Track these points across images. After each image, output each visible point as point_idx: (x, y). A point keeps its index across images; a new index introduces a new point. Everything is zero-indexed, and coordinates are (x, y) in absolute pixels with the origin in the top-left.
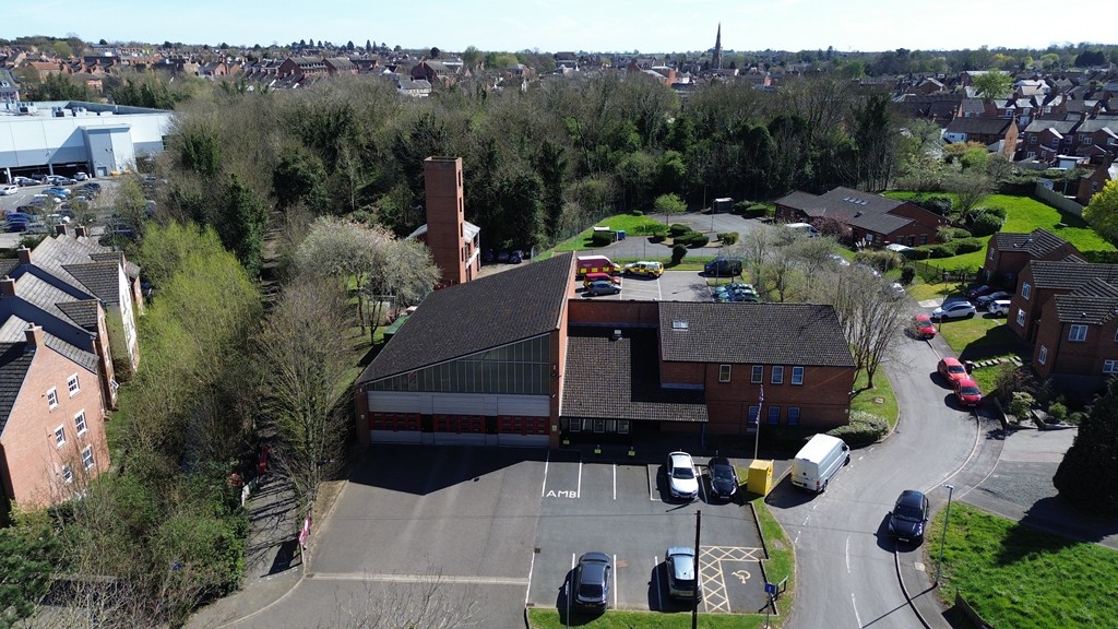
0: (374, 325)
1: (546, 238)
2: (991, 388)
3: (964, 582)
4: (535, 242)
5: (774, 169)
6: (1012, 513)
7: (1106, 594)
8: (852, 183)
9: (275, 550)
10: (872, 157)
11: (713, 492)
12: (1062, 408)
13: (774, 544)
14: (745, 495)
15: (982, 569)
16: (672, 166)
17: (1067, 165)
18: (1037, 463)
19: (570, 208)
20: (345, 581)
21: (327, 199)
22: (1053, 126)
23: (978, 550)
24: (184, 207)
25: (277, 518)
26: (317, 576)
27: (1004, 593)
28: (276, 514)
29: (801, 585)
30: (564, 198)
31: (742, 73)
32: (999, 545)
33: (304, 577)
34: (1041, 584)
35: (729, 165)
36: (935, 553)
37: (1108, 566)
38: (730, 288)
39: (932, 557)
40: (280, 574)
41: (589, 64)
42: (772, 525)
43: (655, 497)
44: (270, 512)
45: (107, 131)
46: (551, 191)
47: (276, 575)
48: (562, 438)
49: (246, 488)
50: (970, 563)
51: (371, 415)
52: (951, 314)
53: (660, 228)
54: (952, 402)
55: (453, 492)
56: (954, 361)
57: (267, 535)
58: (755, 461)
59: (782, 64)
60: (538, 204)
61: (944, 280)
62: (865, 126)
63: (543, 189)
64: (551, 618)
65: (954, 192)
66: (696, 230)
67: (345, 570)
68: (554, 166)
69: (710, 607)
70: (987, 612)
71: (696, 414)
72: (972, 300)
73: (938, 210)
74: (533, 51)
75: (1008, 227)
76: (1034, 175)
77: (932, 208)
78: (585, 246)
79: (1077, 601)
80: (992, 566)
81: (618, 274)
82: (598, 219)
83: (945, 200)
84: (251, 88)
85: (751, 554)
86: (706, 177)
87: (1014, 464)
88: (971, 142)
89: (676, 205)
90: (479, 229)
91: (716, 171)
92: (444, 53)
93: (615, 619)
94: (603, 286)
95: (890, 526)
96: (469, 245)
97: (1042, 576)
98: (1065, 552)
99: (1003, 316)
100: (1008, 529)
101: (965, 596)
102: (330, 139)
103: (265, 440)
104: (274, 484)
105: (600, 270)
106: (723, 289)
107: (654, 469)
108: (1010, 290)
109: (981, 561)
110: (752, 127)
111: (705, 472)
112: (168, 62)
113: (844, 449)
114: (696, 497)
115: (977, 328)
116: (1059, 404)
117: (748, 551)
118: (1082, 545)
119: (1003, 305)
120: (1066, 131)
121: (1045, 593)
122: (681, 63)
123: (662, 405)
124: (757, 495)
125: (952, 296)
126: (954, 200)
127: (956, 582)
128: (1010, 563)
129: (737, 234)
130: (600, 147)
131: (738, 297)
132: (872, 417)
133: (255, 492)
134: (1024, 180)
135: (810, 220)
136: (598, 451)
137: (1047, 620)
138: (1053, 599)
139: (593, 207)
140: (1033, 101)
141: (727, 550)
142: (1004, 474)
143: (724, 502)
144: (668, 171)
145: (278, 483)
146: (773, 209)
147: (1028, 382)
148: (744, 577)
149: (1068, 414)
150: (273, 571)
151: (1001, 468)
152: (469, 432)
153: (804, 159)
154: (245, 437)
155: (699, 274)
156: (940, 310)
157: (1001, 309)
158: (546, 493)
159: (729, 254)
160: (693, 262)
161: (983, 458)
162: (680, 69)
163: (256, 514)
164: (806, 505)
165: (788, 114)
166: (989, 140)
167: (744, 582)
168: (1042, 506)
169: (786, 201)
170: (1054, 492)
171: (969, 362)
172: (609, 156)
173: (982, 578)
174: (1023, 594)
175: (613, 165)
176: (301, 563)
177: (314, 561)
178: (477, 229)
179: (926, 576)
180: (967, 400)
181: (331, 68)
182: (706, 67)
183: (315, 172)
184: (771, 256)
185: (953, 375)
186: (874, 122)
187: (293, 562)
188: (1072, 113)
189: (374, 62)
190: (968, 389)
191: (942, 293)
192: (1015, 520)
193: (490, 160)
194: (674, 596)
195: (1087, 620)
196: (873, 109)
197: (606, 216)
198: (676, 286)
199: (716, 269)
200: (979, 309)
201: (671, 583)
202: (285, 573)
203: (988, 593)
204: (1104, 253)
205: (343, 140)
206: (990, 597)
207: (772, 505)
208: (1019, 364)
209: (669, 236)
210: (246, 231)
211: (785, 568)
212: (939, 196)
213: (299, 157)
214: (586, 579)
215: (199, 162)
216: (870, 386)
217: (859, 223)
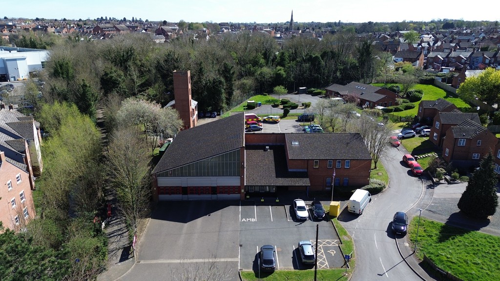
0: (154, 148)
1: (226, 106)
2: (426, 166)
3: (426, 250)
4: (222, 108)
5: (324, 74)
6: (442, 220)
7: (485, 252)
8: (358, 80)
9: (120, 252)
10: (366, 69)
11: (315, 216)
12: (457, 175)
13: (344, 238)
14: (329, 217)
15: (433, 244)
16: (280, 73)
17: (446, 71)
18: (449, 198)
19: (236, 93)
20: (156, 264)
21: (126, 90)
22: (439, 54)
23: (430, 236)
24: (59, 95)
25: (119, 237)
26: (142, 262)
27: (443, 254)
28: (119, 235)
29: (357, 255)
30: (234, 88)
31: (302, 32)
32: (439, 234)
33: (136, 263)
34: (458, 249)
35: (305, 73)
36: (412, 238)
37: (484, 240)
38: (310, 127)
39: (411, 240)
40: (124, 262)
41: (235, 28)
42: (342, 229)
43: (290, 220)
44: (115, 234)
45: (15, 60)
46: (229, 85)
47: (122, 263)
48: (246, 195)
49: (103, 224)
50: (428, 242)
51: (159, 188)
52: (405, 136)
53: (276, 101)
54: (411, 173)
55: (199, 221)
56: (409, 156)
57: (116, 244)
58: (332, 202)
59: (320, 28)
60: (223, 91)
61: (401, 121)
62: (362, 55)
63: (225, 84)
64: (251, 275)
65: (401, 83)
66: (292, 101)
67: (154, 259)
68: (229, 74)
69: (320, 267)
70: (437, 262)
71: (305, 182)
72: (414, 129)
73: (394, 91)
74: (210, 22)
75: (424, 98)
76: (433, 75)
77: (392, 90)
78: (244, 109)
79: (474, 256)
80: (437, 243)
81: (260, 121)
82: (248, 98)
83: (397, 87)
84: (82, 39)
85: (334, 243)
86: (295, 78)
87: (440, 199)
88: (405, 62)
89: (283, 90)
90: (197, 102)
91: (299, 75)
92: (169, 23)
93: (280, 274)
94: (255, 127)
95: (393, 228)
96: (193, 110)
97: (458, 246)
98: (466, 235)
99: (427, 136)
100: (441, 227)
101: (427, 256)
102: (124, 63)
103: (108, 201)
104: (116, 221)
105: (253, 120)
106: (307, 127)
107: (288, 207)
108: (430, 125)
109: (432, 241)
110: (314, 56)
111: (310, 208)
112: (40, 27)
113: (369, 195)
114: (308, 219)
115: (417, 142)
116: (456, 173)
117: (333, 241)
118: (473, 232)
119: (427, 131)
120: (444, 57)
121: (460, 253)
122: (276, 27)
123: (290, 179)
124: (334, 217)
125: (405, 128)
126: (401, 86)
127: (423, 250)
128: (444, 241)
129: (310, 103)
130: (248, 65)
131: (314, 130)
132: (379, 181)
133: (107, 225)
134: (429, 78)
135: (342, 96)
136: (262, 200)
137: (462, 265)
138: (464, 256)
139: (247, 92)
140: (429, 44)
141: (324, 241)
142: (436, 203)
143: (320, 221)
144: (278, 76)
145: (117, 220)
146: (324, 92)
147: (442, 164)
148: (333, 253)
149: (459, 177)
150: (121, 261)
151: (435, 201)
152: (204, 194)
153: (336, 70)
154: (99, 200)
155: (296, 121)
156: (401, 134)
157: (426, 133)
158: (241, 220)
159: (309, 111)
160: (293, 115)
161: (426, 197)
162: (276, 30)
163: (109, 235)
164: (355, 220)
165: (329, 50)
166: (413, 61)
167: (333, 255)
168: (453, 216)
169: (330, 88)
170: (458, 210)
171: (416, 156)
172: (252, 69)
173: (433, 248)
174: (451, 254)
175: (254, 73)
176: (134, 256)
177: (140, 255)
178: (196, 103)
179: (410, 248)
180: (417, 172)
181: (118, 30)
182: (287, 29)
183: (121, 78)
184: (327, 113)
185: (410, 162)
186: (366, 53)
187: (130, 256)
188: (446, 49)
189: (137, 27)
190: (417, 168)
191: (401, 127)
192: (443, 223)
193: (200, 71)
194: (304, 262)
195: (478, 264)
196: (365, 47)
197: (252, 96)
198: (287, 126)
199: (303, 119)
200: (417, 133)
201: (302, 257)
202: (127, 261)
203: (437, 254)
204: (465, 108)
205: (130, 63)
206: (438, 256)
207: (341, 221)
208: (437, 156)
209: (281, 104)
210: (90, 105)
211: (350, 248)
212: (394, 85)
213: (113, 71)
214: (266, 257)
215: (62, 74)
216: (376, 168)
217: (363, 97)
